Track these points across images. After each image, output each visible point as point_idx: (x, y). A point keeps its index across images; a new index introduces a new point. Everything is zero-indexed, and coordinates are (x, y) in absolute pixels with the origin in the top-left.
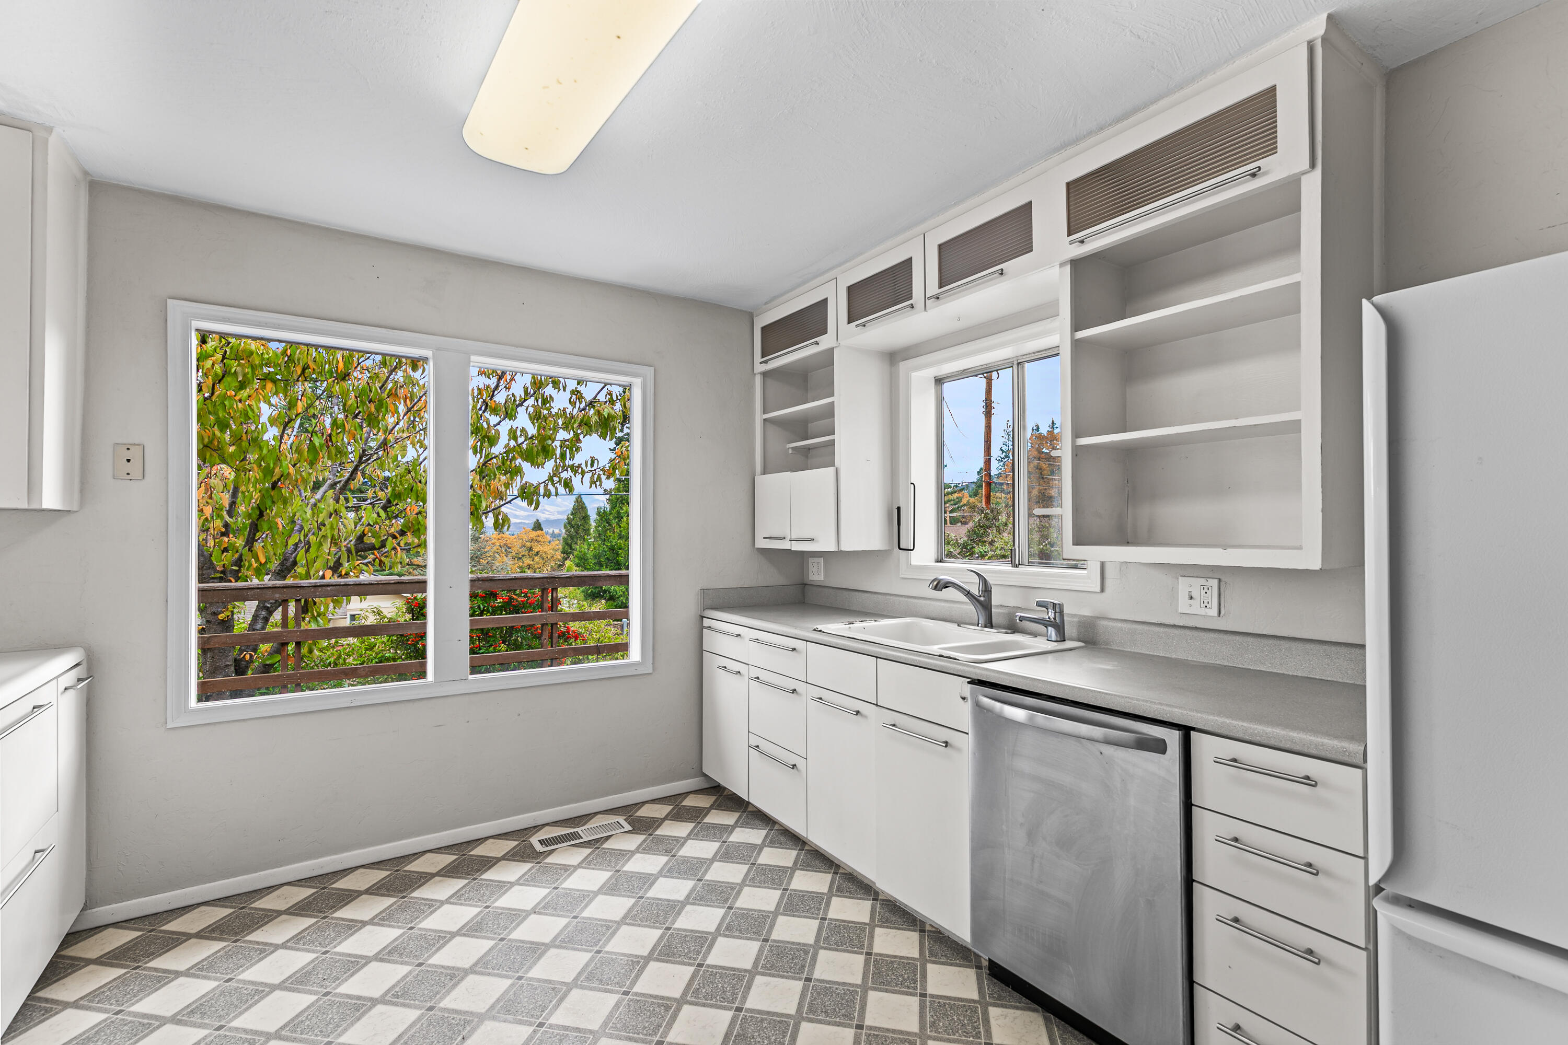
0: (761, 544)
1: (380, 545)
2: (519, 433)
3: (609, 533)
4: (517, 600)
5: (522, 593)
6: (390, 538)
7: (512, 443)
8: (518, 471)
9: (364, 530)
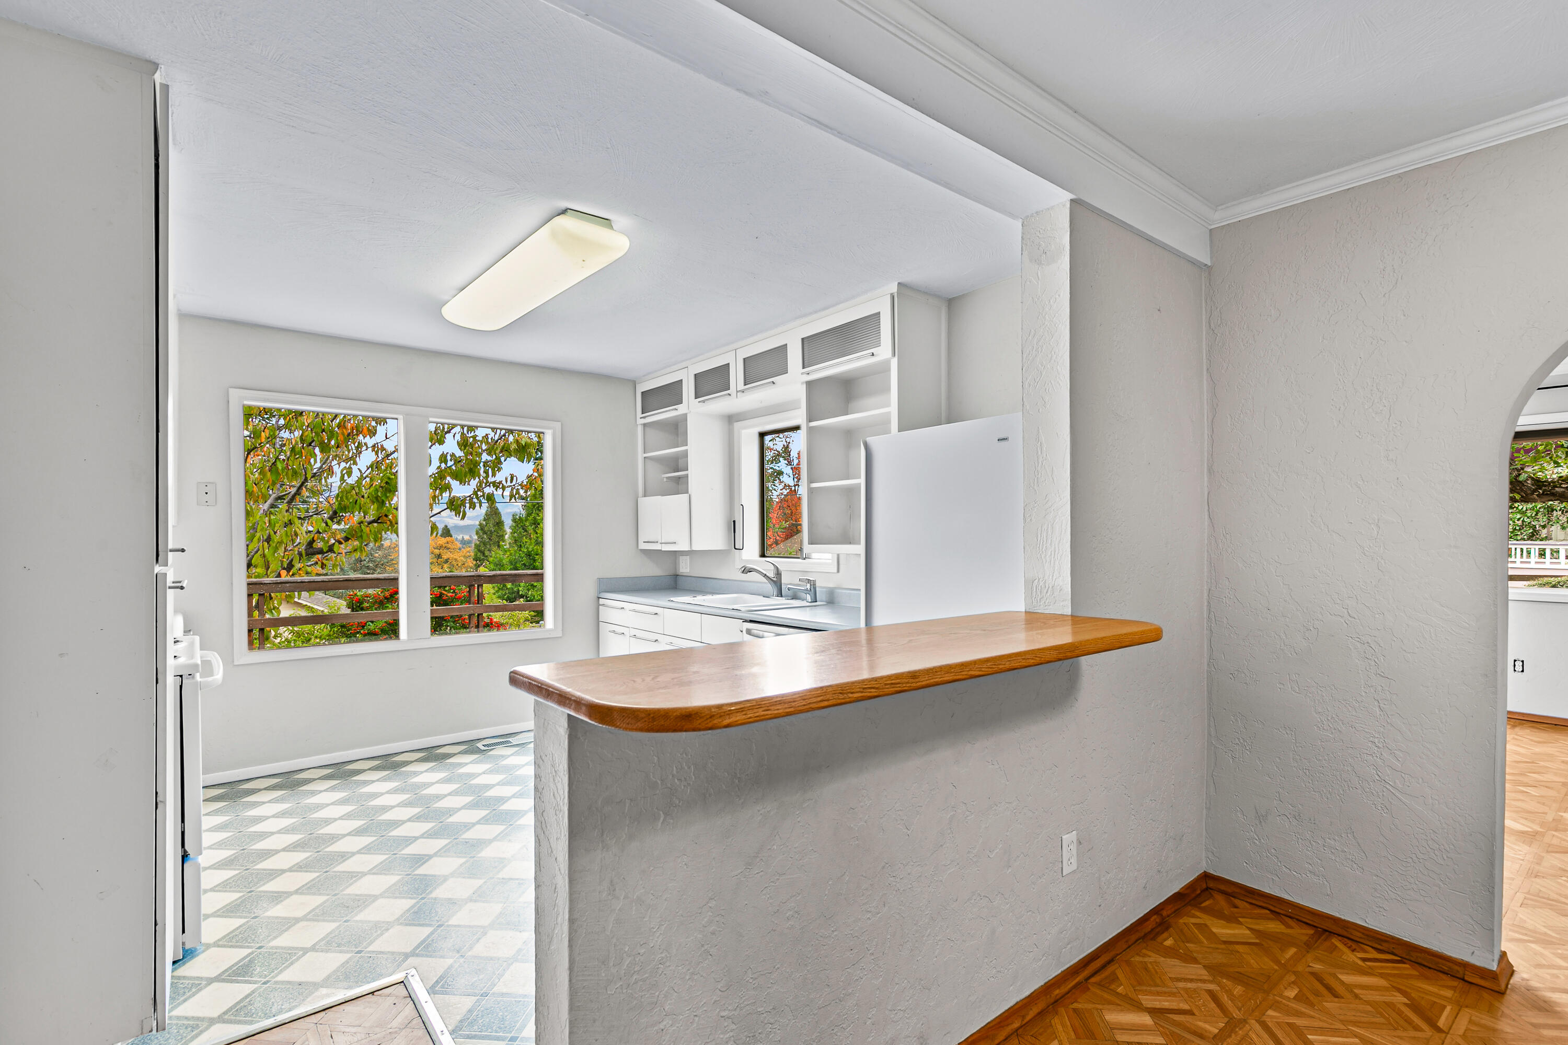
0: (643, 546)
1: (327, 549)
2: (449, 458)
3: (524, 539)
4: (447, 596)
5: (451, 589)
6: (337, 543)
7: (443, 466)
8: (448, 487)
9: (313, 538)
